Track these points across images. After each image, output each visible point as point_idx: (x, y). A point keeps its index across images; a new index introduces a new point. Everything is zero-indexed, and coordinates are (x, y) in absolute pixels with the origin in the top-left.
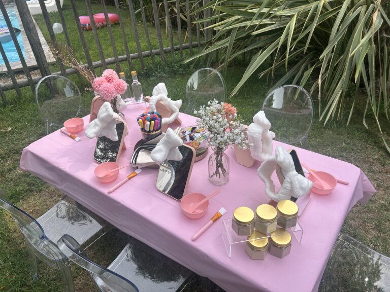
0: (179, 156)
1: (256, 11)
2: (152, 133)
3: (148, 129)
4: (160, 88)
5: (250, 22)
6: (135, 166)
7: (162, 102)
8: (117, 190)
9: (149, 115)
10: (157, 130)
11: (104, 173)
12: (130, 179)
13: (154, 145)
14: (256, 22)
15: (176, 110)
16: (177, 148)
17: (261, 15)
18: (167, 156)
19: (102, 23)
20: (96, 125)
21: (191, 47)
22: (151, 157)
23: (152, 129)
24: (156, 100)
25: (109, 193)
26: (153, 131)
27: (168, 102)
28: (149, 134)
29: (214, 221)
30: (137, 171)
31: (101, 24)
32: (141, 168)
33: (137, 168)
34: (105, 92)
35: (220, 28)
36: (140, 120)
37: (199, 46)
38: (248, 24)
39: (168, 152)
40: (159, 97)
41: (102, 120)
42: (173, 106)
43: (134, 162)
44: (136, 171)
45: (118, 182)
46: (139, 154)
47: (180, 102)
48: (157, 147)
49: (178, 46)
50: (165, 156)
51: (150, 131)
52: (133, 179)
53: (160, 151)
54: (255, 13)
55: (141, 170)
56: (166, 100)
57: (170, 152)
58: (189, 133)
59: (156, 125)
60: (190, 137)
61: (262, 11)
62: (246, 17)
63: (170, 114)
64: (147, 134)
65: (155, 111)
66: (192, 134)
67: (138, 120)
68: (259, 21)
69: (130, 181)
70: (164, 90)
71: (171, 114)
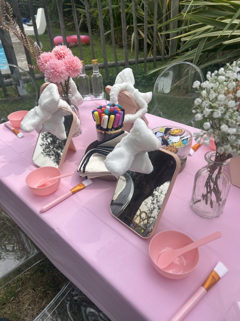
0: (148, 167)
1: (228, 21)
2: (110, 132)
3: (105, 127)
4: (126, 75)
5: (221, 32)
6: (83, 176)
7: (127, 93)
8: (54, 209)
9: (108, 107)
10: (117, 129)
11: (40, 181)
12: (74, 193)
13: (111, 148)
14: (228, 33)
15: (144, 105)
16: (147, 153)
17: (233, 27)
18: (130, 165)
19: (76, 43)
20: (36, 114)
21: (155, 61)
22: (106, 164)
23: (110, 127)
24: (119, 88)
25: (42, 212)
26: (111, 130)
27: (135, 94)
28: (107, 132)
29: (208, 289)
30: (86, 183)
31: (74, 43)
32: (91, 179)
33: (86, 178)
34: (52, 70)
35: (187, 39)
36: (96, 113)
37: (163, 60)
38: (219, 34)
39: (133, 158)
40: (123, 85)
41: (45, 108)
42: (140, 98)
43: (82, 169)
44: (83, 182)
45: (58, 197)
46: (91, 159)
47: (149, 95)
48: (116, 150)
49: (143, 59)
50: (128, 164)
51: (107, 129)
52: (78, 193)
53: (120, 156)
54: (227, 24)
55: (91, 182)
56: (133, 91)
57: (135, 158)
58: (162, 135)
59: (117, 120)
60: (163, 140)
61: (233, 22)
62: (218, 27)
63: (135, 110)
64: (103, 132)
65: (117, 103)
66: (166, 137)
67: (93, 113)
68: (231, 31)
69: (74, 196)
70: (130, 78)
71: (137, 111)
